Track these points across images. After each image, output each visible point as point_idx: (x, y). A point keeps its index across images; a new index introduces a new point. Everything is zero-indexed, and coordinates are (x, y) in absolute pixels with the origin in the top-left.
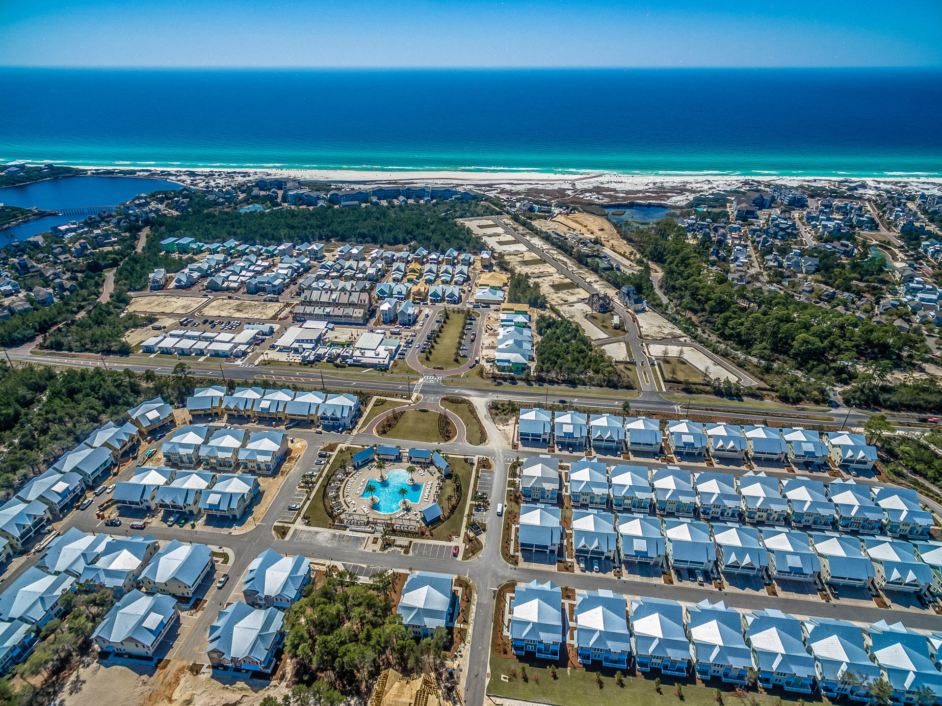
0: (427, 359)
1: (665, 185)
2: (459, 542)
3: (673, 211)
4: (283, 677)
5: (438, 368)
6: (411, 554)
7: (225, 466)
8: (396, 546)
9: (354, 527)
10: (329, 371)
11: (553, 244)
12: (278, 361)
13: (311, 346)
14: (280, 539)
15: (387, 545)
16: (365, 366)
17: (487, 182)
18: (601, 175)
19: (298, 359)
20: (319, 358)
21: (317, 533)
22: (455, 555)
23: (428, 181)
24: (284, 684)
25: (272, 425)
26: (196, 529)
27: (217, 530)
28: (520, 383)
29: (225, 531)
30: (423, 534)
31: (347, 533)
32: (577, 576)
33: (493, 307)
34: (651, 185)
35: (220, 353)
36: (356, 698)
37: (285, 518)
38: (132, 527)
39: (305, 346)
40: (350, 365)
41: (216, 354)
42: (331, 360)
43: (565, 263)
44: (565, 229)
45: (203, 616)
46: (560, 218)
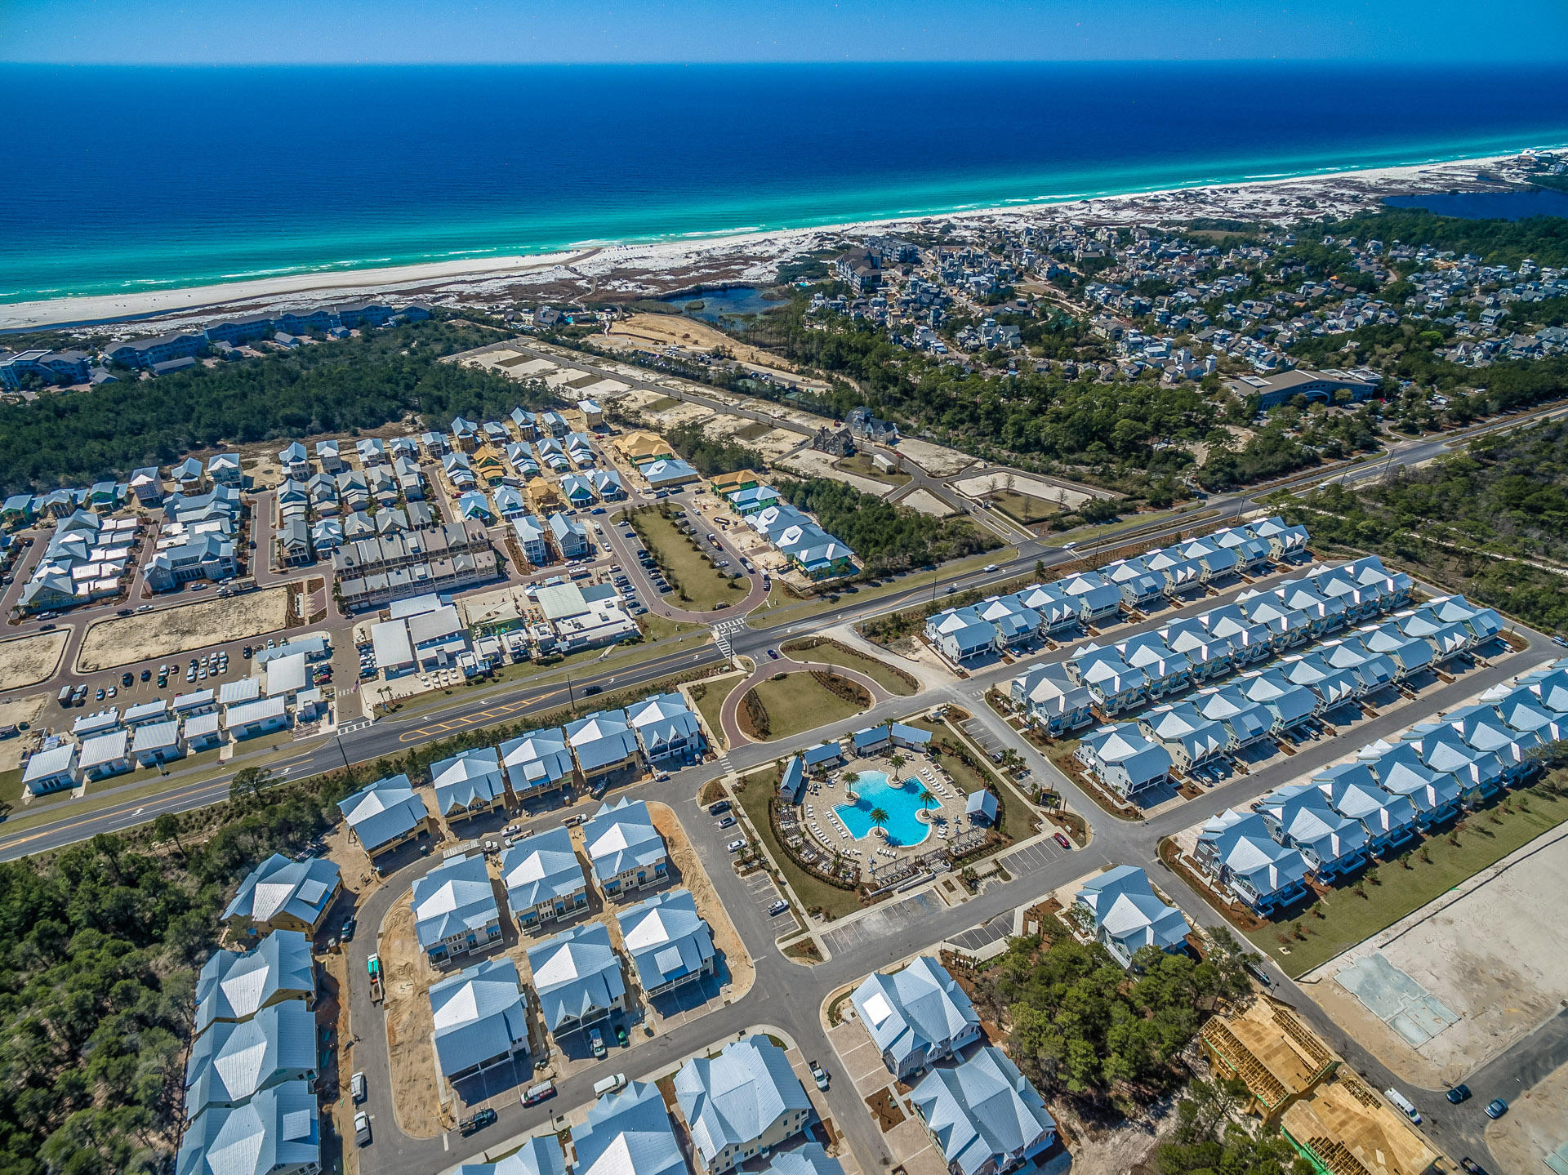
0: (684, 598)
1: (714, 253)
2: (1048, 830)
3: (767, 292)
4: (1074, 1135)
5: (721, 607)
6: (1014, 877)
7: (570, 908)
8: (985, 877)
9: (900, 885)
10: (534, 677)
11: (660, 370)
12: (412, 696)
13: (460, 645)
14: (818, 964)
15: (972, 882)
16: (597, 645)
17: (415, 285)
18: (597, 250)
19: (456, 677)
20: (495, 661)
21: (858, 922)
22: (1067, 846)
23: (296, 296)
24: (1085, 1141)
25: (564, 804)
26: (659, 1031)
27: (698, 1013)
28: (861, 588)
29: (713, 1006)
30: (998, 841)
31: (898, 898)
32: (1211, 796)
33: (688, 488)
34: (695, 257)
35: (263, 726)
36: (1184, 1089)
37: (783, 930)
38: (531, 1103)
39: (449, 648)
40: (567, 654)
41: (252, 732)
42: (521, 656)
43: (711, 396)
44: (650, 344)
45: (853, 1141)
46: (618, 327)
